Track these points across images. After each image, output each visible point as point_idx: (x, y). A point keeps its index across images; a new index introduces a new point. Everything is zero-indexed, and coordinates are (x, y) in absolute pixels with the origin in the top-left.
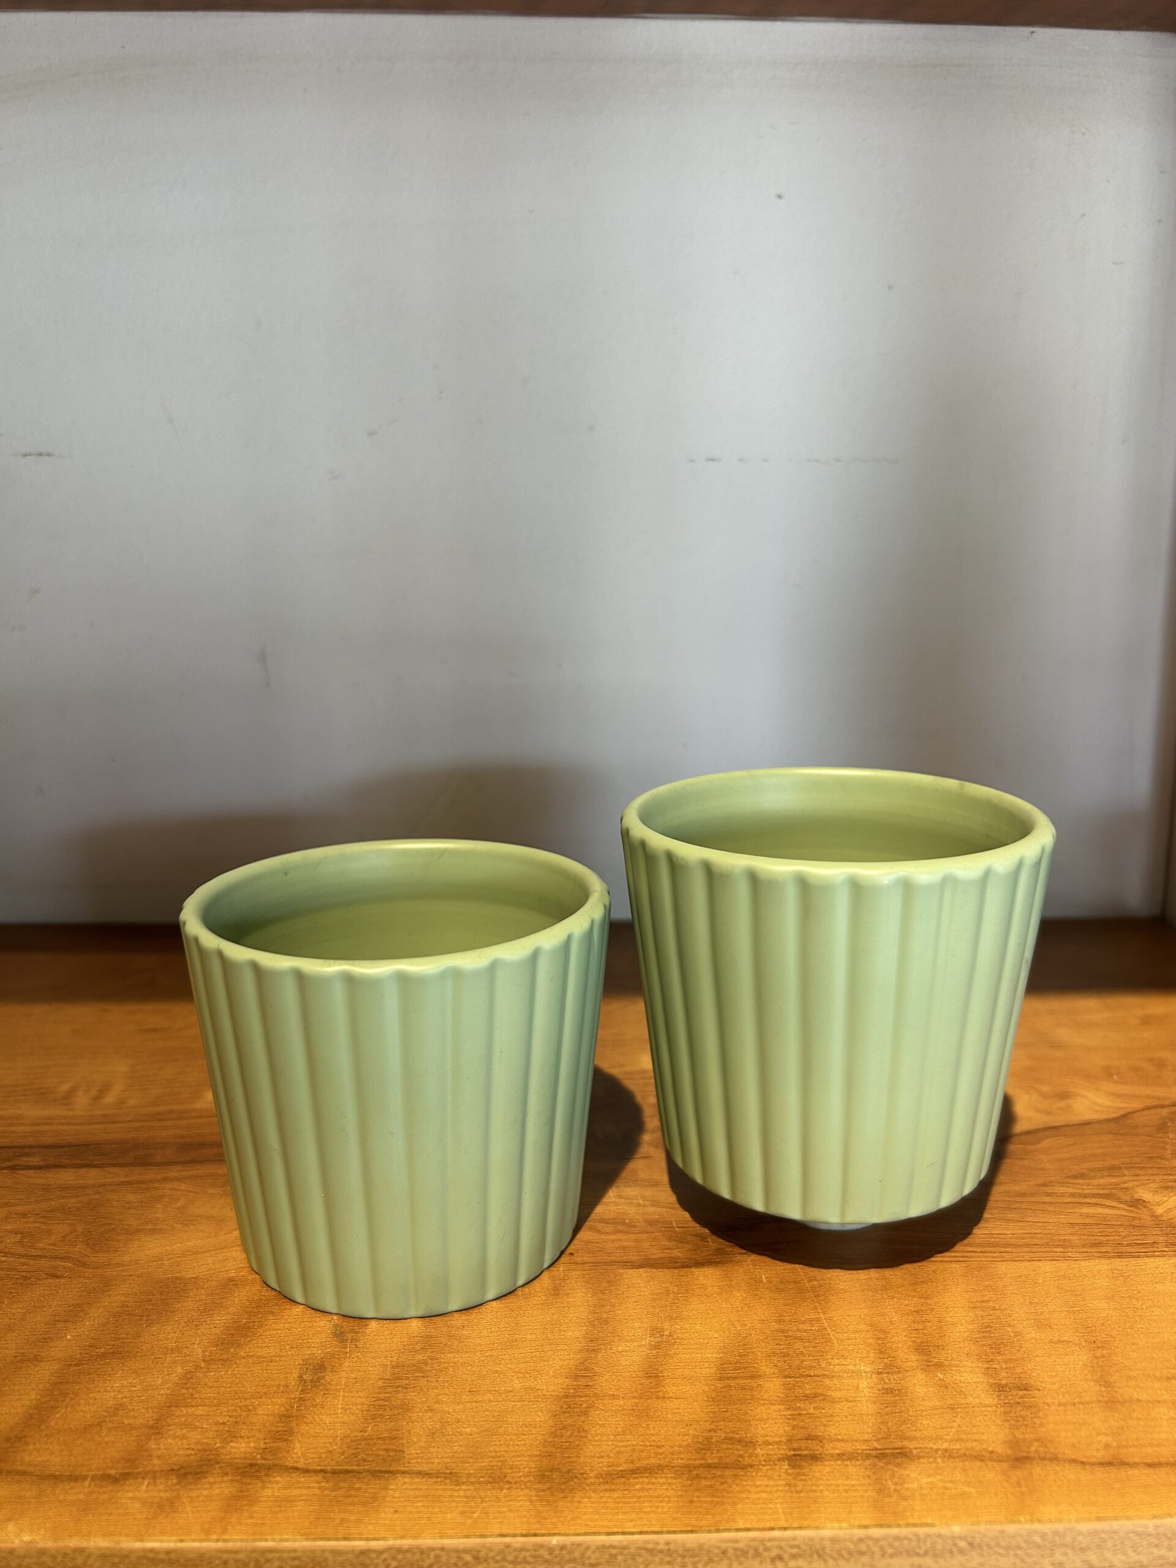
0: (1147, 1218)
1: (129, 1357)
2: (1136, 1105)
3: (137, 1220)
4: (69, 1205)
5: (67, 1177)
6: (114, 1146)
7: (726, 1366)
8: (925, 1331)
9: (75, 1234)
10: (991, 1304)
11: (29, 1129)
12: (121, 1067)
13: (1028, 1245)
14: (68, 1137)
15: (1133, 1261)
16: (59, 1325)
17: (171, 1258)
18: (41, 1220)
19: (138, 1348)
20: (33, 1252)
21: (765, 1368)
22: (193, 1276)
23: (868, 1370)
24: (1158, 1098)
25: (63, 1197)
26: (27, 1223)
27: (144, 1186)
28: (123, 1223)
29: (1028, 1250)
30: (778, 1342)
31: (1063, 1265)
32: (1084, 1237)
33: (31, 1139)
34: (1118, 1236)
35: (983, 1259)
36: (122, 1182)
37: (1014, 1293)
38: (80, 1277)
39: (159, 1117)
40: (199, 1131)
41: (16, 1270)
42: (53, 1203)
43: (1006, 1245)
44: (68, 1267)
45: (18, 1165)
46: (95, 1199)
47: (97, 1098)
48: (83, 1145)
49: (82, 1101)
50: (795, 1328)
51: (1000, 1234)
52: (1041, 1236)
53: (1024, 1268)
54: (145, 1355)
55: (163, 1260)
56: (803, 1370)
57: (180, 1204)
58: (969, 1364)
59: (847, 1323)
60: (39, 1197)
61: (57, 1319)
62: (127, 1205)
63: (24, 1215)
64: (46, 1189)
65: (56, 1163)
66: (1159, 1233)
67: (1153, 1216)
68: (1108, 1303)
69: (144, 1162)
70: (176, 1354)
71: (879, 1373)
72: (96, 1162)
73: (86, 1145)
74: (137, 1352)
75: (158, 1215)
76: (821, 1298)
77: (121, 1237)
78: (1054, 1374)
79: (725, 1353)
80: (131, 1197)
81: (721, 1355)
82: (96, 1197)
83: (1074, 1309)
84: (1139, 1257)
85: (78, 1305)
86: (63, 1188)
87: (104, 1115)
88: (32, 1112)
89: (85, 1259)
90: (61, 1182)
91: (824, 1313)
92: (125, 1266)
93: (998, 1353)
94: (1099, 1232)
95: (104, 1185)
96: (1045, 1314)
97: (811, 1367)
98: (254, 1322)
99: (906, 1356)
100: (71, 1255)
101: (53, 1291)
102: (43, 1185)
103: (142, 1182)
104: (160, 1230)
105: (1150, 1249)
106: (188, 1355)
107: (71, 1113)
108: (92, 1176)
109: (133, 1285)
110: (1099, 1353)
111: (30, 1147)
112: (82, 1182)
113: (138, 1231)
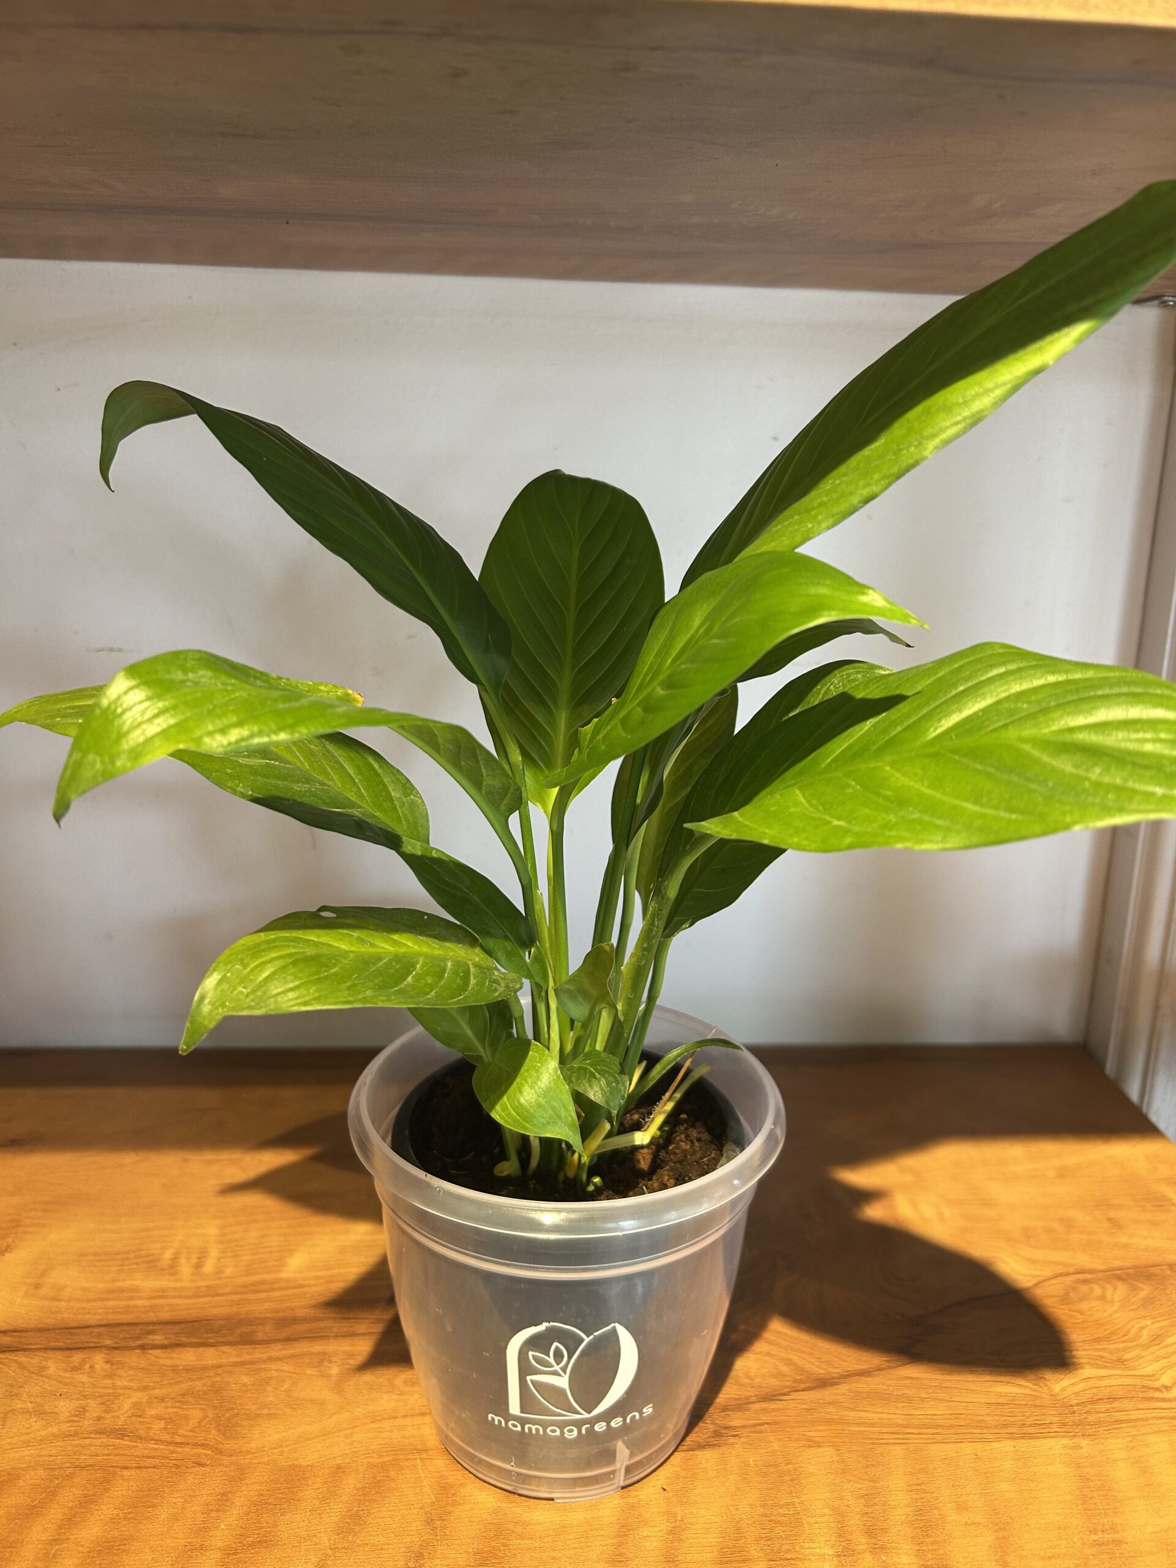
0: (1047, 1397)
1: (273, 1545)
2: (1046, 1272)
3: (254, 1404)
4: (197, 1389)
5: (188, 1357)
6: (222, 1322)
7: (725, 1550)
8: (873, 1515)
9: (207, 1419)
10: (924, 1487)
11: (146, 1303)
12: (212, 1230)
13: (952, 1426)
14: (182, 1313)
15: (1032, 1442)
16: (213, 1514)
17: (289, 1445)
18: (177, 1405)
19: (278, 1536)
20: (178, 1440)
21: (754, 1552)
22: (308, 1463)
23: (830, 1553)
24: (1065, 1265)
25: (190, 1379)
26: (166, 1408)
27: (253, 1366)
28: (244, 1407)
29: (953, 1431)
30: (763, 1526)
31: (979, 1446)
32: (997, 1418)
33: (151, 1314)
34: (1024, 1416)
35: (920, 1441)
36: (236, 1362)
37: (940, 1476)
38: (220, 1465)
39: (253, 1288)
40: (289, 1304)
41: (167, 1458)
42: (183, 1386)
43: (937, 1426)
44: (208, 1455)
45: (147, 1345)
46: (217, 1382)
47: (199, 1266)
48: (196, 1321)
49: (185, 1269)
50: (776, 1512)
51: (933, 1415)
52: (964, 1416)
53: (949, 1449)
54: (285, 1544)
55: (282, 1447)
56: (782, 1554)
57: (285, 1387)
58: (905, 1546)
59: (815, 1508)
60: (171, 1379)
61: (210, 1507)
62: (244, 1388)
63: (162, 1400)
64: (174, 1370)
65: (177, 1342)
66: (1054, 1412)
67: (1051, 1395)
68: (1010, 1485)
69: (248, 1340)
70: (309, 1543)
71: (839, 1556)
72: (211, 1341)
73: (198, 1321)
74: (278, 1541)
75: (271, 1399)
76: (795, 1482)
77: (245, 1423)
78: (967, 1555)
79: (724, 1537)
80: (245, 1379)
81: (721, 1540)
82: (217, 1379)
83: (985, 1491)
84: (1037, 1438)
85: (223, 1494)
86: (188, 1370)
87: (208, 1287)
88: (147, 1283)
89: (220, 1446)
90: (186, 1363)
91: (798, 1497)
92: (254, 1453)
93: (927, 1535)
94: (1010, 1412)
95: (220, 1366)
96: (963, 1496)
97: (788, 1551)
98: (363, 1510)
99: (859, 1540)
100: (208, 1442)
101: (201, 1480)
102: (171, 1366)
103: (251, 1363)
104: (275, 1414)
105: (1047, 1430)
106: (318, 1544)
107: (179, 1284)
108: (210, 1356)
109: (263, 1474)
110: (1001, 1534)
111: (153, 1323)
112: (203, 1362)
113: (258, 1416)
